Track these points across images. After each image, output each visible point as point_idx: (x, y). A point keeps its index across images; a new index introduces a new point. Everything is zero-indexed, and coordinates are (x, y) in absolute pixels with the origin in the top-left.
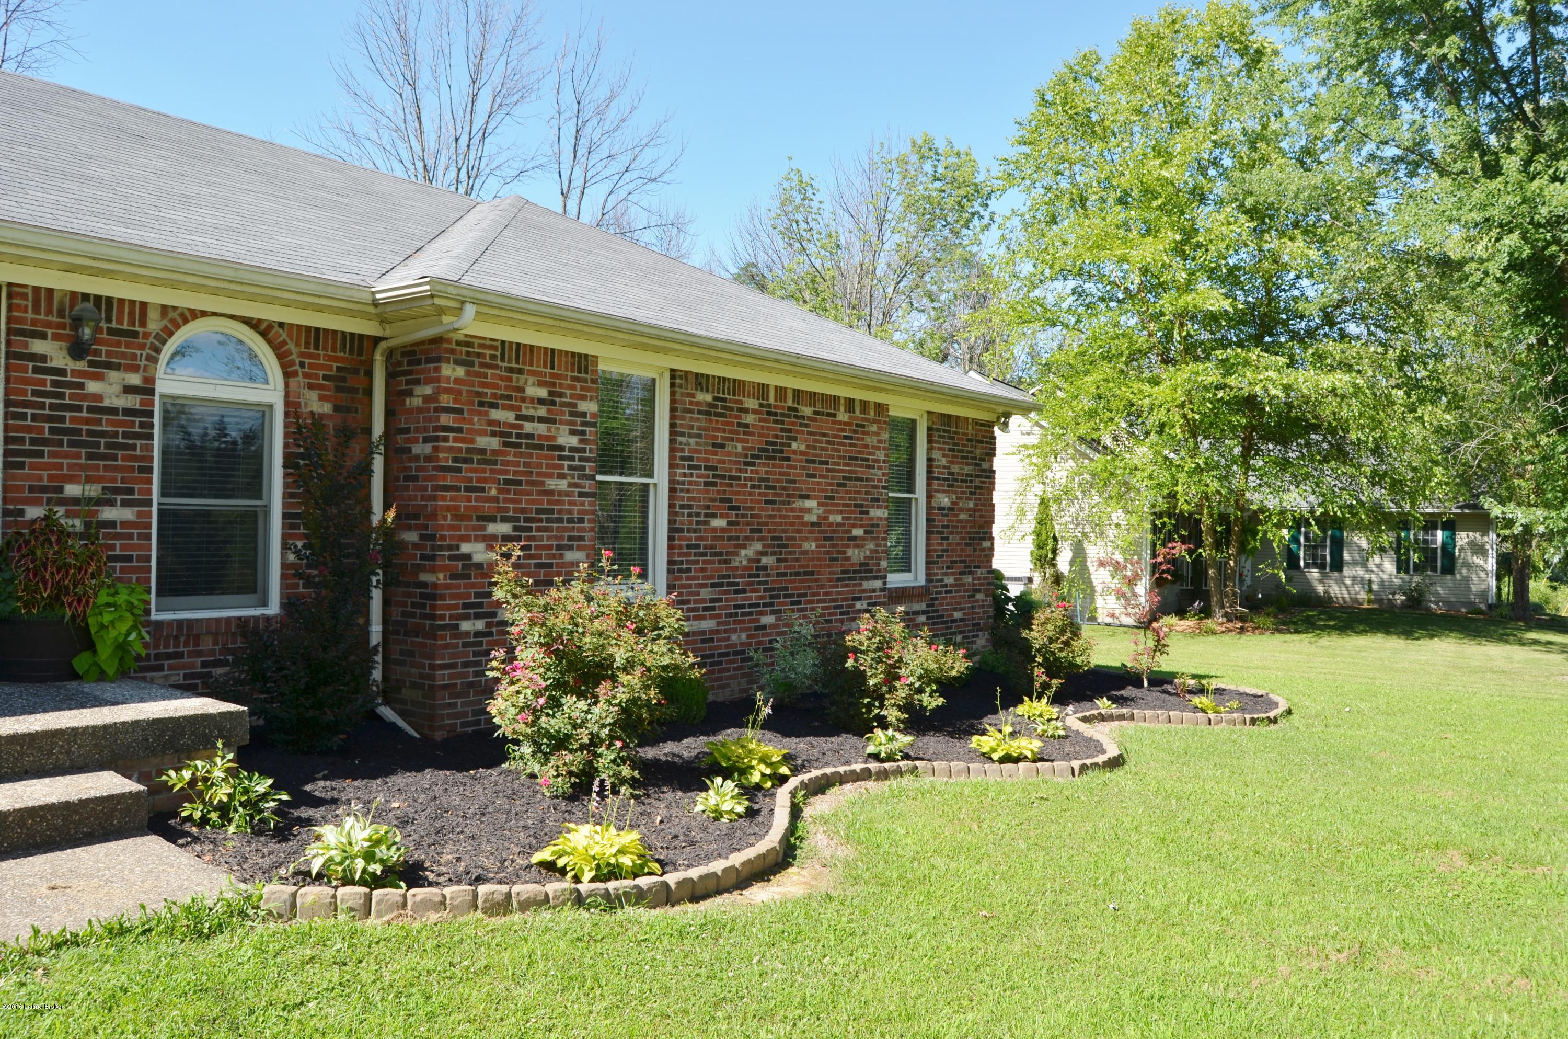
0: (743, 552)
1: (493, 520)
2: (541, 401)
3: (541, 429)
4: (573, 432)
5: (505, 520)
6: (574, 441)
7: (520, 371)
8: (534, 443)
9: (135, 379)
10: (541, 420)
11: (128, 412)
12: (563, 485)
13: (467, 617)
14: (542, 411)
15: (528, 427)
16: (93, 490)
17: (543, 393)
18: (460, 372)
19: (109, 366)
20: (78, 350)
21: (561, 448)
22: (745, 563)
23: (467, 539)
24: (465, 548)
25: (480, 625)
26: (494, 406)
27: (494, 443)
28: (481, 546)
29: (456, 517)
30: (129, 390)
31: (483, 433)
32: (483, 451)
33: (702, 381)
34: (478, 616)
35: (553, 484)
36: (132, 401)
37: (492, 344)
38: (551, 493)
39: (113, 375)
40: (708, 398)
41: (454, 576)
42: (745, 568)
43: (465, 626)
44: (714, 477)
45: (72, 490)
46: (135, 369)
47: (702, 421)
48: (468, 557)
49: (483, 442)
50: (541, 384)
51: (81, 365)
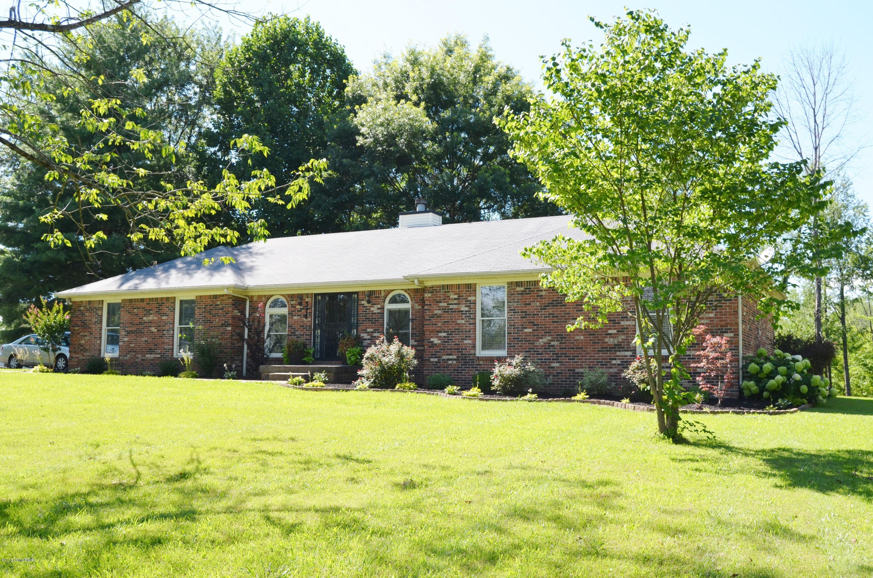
0: (541, 340)
1: (441, 332)
2: (455, 299)
3: (456, 307)
4: (466, 306)
5: (444, 332)
6: (467, 309)
7: (448, 292)
8: (453, 311)
9: (379, 306)
10: (455, 304)
11: (378, 313)
12: (463, 321)
13: (432, 358)
14: (456, 302)
15: (451, 307)
16: (372, 330)
17: (456, 297)
18: (430, 295)
19: (375, 304)
20: (369, 302)
21: (462, 311)
22: (542, 344)
23: (432, 337)
24: (432, 340)
25: (436, 360)
26: (441, 302)
27: (440, 312)
28: (436, 339)
29: (430, 332)
30: (378, 309)
31: (436, 310)
32: (436, 314)
33: (518, 284)
34: (435, 357)
35: (459, 322)
36: (379, 311)
37: (439, 286)
38: (459, 324)
39: (375, 306)
40: (522, 289)
41: (429, 347)
42: (542, 346)
43: (432, 360)
44: (525, 315)
45: (368, 330)
46: (379, 304)
47: (520, 297)
48: (433, 342)
49: (436, 312)
50: (455, 294)
51: (370, 305)
